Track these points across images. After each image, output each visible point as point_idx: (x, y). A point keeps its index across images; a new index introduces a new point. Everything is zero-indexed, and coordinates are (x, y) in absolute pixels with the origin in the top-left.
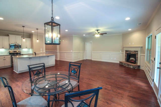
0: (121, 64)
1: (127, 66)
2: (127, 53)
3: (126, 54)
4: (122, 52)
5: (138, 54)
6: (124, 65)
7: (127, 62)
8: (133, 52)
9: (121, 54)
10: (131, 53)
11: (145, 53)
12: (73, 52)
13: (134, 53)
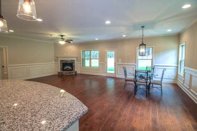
0: (60, 74)
1: (69, 74)
2: (63, 62)
3: (62, 64)
4: (55, 62)
5: (74, 62)
6: (65, 74)
7: (63, 71)
9: (54, 65)
10: (68, 62)
11: (81, 61)
13: (70, 62)
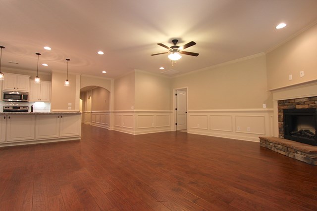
0: (264, 145)
1: (283, 153)
2: (285, 107)
3: (282, 114)
4: (267, 107)
6: (273, 148)
7: (285, 138)
8: (304, 103)
9: (266, 114)
10: (298, 107)
12: (135, 110)
13: (306, 107)
